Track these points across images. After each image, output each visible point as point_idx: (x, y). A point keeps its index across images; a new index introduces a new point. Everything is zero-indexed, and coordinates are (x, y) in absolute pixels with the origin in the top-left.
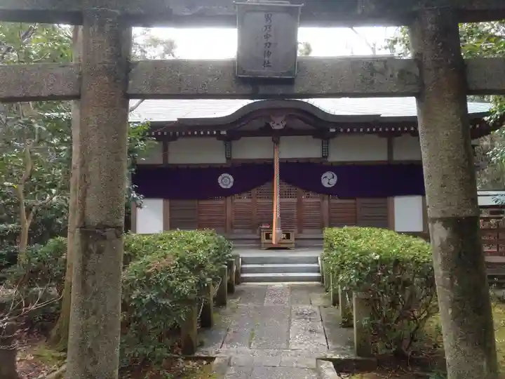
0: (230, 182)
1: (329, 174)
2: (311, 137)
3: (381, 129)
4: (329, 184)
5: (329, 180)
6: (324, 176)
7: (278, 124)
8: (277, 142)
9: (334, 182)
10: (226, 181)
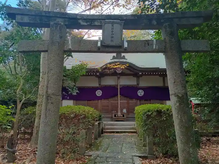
0: (100, 93)
1: (140, 91)
2: (132, 76)
3: (159, 73)
5: (141, 93)
6: (138, 92)
7: (119, 71)
8: (119, 78)
9: (143, 94)
10: (99, 93)
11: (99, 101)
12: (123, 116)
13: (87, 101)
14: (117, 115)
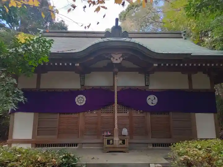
0: (83, 101)
1: (151, 97)
2: (138, 73)
3: (190, 65)
4: (152, 103)
5: (152, 101)
6: (148, 98)
7: (117, 60)
9: (155, 101)
10: (81, 100)
11: (81, 114)
12: (124, 142)
13: (58, 114)
14: (111, 141)
